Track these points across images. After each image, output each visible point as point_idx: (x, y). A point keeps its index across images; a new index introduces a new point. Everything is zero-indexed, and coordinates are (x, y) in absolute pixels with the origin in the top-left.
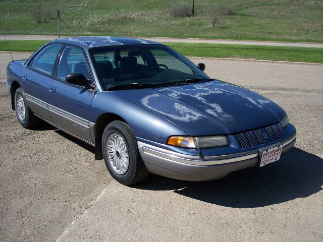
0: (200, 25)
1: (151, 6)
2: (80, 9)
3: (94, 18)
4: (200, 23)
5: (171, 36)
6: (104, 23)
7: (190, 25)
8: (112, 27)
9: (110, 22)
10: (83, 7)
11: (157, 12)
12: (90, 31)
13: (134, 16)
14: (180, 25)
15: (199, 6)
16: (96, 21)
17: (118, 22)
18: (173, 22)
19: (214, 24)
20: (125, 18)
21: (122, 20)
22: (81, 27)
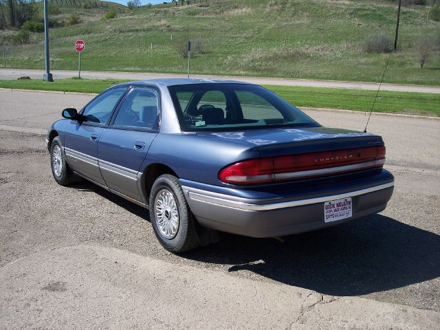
0: (403, 64)
1: (339, 38)
2: (242, 40)
3: (257, 53)
4: (403, 61)
5: (354, 80)
6: (267, 59)
7: (387, 64)
8: (277, 65)
9: (275, 58)
10: (246, 38)
11: (344, 45)
12: (248, 70)
13: (311, 50)
14: (372, 64)
15: (409, 37)
16: (257, 56)
17: (285, 58)
18: (363, 60)
19: (423, 62)
20: (298, 53)
21: (293, 56)
22: (237, 64)
